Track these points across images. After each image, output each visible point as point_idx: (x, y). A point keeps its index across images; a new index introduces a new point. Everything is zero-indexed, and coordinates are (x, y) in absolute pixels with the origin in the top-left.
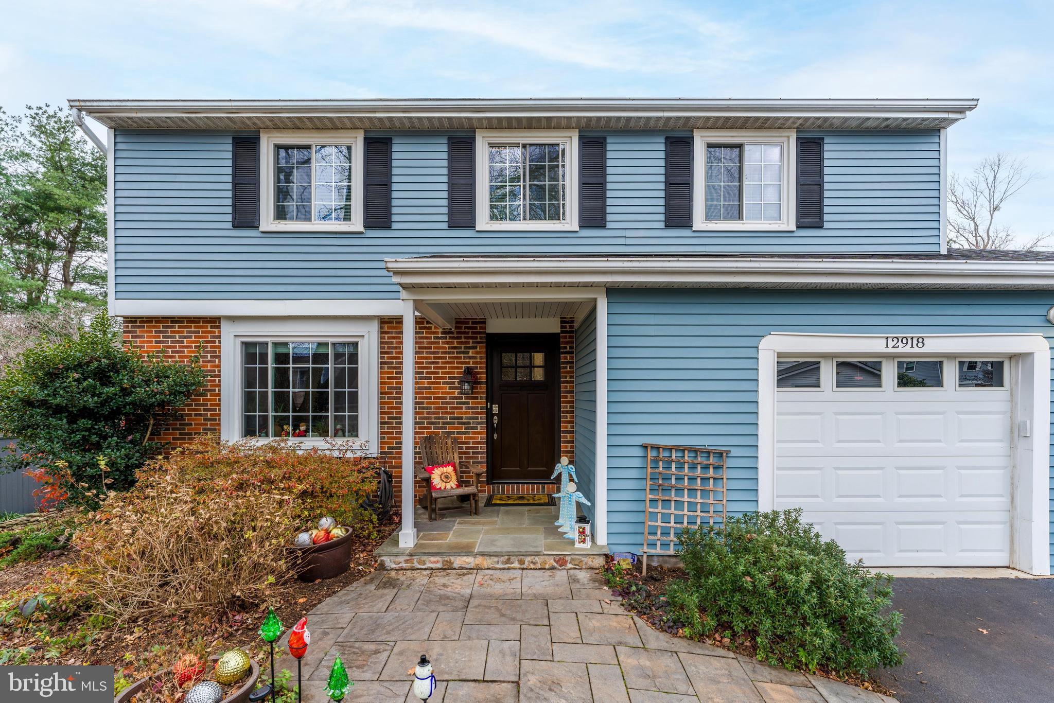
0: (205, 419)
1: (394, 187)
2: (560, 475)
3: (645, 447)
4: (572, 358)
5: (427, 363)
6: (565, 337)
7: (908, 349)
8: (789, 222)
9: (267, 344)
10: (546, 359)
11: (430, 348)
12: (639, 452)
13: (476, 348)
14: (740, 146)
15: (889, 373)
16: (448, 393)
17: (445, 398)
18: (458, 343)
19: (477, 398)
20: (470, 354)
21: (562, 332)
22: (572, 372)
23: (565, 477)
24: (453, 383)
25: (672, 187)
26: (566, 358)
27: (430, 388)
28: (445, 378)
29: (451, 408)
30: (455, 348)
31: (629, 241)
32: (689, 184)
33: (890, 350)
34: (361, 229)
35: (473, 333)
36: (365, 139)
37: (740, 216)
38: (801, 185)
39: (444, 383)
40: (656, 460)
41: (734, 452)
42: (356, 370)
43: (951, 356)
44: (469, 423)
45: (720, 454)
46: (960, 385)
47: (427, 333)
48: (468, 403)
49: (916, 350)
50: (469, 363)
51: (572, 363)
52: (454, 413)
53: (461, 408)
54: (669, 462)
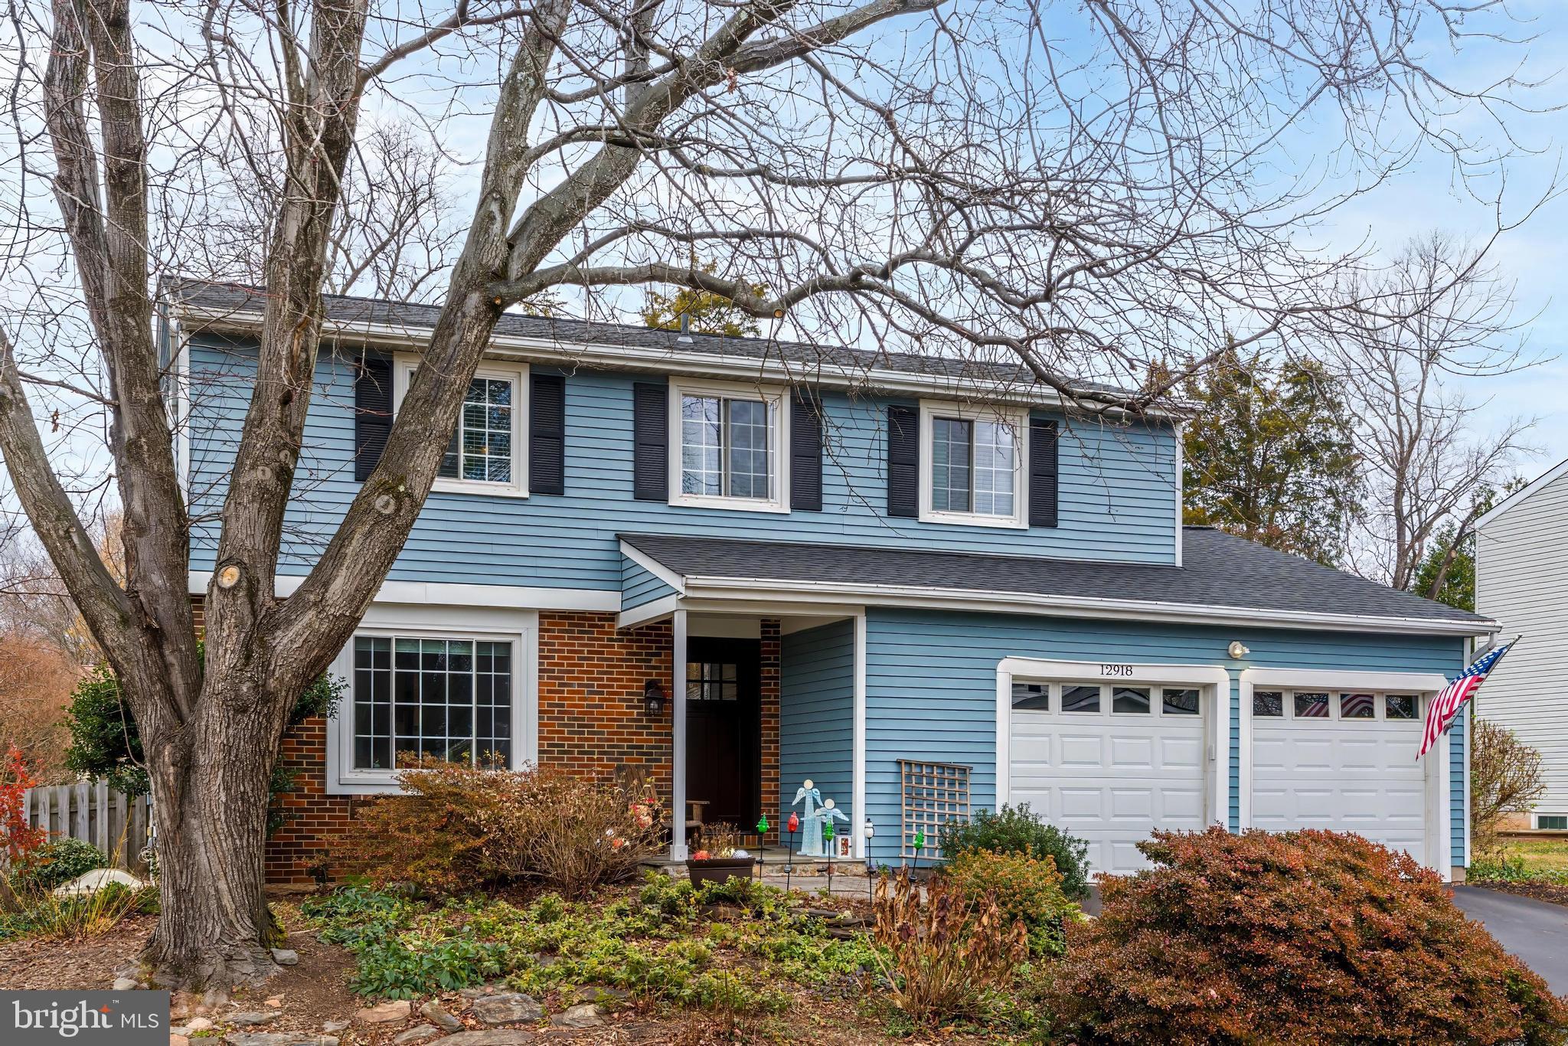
0: (298, 743)
1: (568, 441)
2: (803, 800)
3: (899, 763)
4: (776, 672)
5: (599, 673)
6: (769, 645)
7: (1119, 677)
8: (1020, 520)
9: (389, 640)
10: (740, 673)
11: (602, 653)
12: (893, 768)
13: (659, 655)
14: (970, 422)
15: (1106, 699)
16: (625, 714)
17: (622, 720)
18: (638, 647)
19: (660, 721)
20: (653, 663)
21: (763, 638)
22: (777, 690)
23: (809, 802)
24: (632, 700)
25: (895, 467)
26: (769, 672)
27: (601, 706)
28: (621, 693)
29: (629, 734)
30: (634, 654)
31: (847, 530)
32: (914, 464)
33: (1105, 677)
34: (526, 494)
35: (657, 635)
36: (531, 376)
37: (968, 508)
38: (1034, 475)
39: (620, 700)
40: (909, 776)
41: (977, 769)
42: (508, 679)
43: (1157, 684)
44: (651, 754)
45: (963, 771)
46: (1165, 712)
47: (599, 633)
48: (649, 727)
49: (1125, 677)
50: (650, 674)
51: (777, 678)
52: (632, 740)
53: (641, 734)
54: (920, 778)
